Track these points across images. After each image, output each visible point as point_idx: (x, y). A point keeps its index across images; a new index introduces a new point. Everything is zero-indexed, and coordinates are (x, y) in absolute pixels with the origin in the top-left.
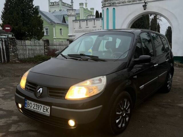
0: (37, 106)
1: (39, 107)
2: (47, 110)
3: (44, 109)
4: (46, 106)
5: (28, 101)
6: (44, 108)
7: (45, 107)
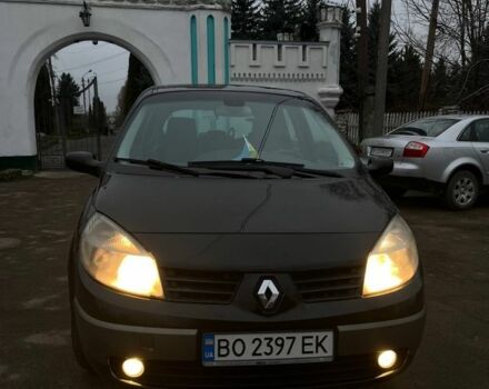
0: (273, 344)
1: (282, 345)
2: (319, 345)
3: (304, 345)
4: (314, 334)
5: (217, 337)
6: (307, 341)
7: (312, 337)
